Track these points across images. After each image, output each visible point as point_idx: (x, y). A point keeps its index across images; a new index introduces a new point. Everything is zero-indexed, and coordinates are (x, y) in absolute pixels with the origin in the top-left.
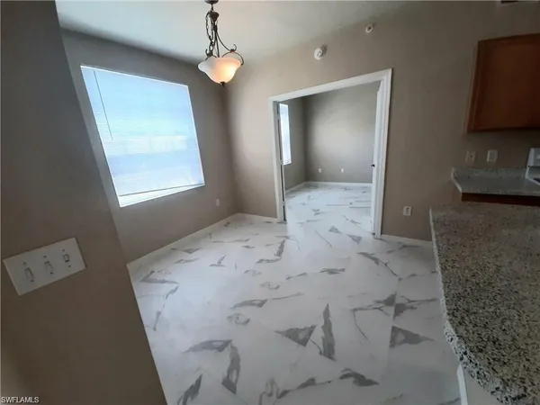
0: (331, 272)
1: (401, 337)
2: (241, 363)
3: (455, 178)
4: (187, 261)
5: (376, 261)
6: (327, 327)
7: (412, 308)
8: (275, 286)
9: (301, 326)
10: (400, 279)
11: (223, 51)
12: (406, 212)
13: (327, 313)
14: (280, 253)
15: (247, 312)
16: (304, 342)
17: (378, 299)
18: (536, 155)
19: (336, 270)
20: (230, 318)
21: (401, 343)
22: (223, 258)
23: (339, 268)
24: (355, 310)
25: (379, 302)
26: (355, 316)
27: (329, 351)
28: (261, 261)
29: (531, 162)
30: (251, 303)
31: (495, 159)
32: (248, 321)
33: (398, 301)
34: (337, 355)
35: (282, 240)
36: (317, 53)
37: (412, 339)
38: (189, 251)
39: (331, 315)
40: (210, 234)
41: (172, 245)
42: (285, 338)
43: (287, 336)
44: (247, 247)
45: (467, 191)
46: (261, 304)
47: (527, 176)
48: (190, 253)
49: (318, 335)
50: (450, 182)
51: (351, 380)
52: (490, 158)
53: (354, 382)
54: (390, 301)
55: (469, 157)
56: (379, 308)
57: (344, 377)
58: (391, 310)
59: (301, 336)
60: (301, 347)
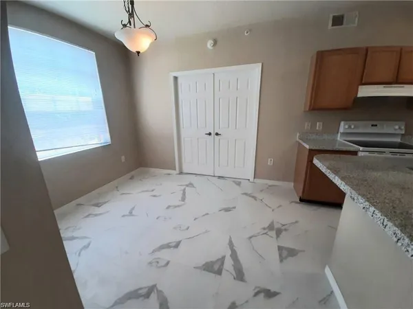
0: (227, 210)
1: (285, 253)
2: (169, 305)
3: (299, 139)
4: (96, 215)
5: (255, 198)
6: (234, 255)
7: (286, 230)
8: (186, 228)
9: (214, 259)
10: (273, 210)
11: (138, 24)
12: (270, 162)
13: (231, 244)
14: (183, 199)
15: (165, 255)
16: (219, 272)
17: (263, 226)
18: (344, 125)
19: (229, 208)
20: (150, 263)
21: (286, 258)
22: (133, 209)
23: (231, 206)
24: (251, 238)
25: (264, 229)
26: (251, 242)
27: (240, 275)
28: (169, 207)
29: (341, 130)
30: (168, 246)
31: (321, 128)
32: (168, 263)
33: (277, 226)
34: (247, 277)
35: (183, 188)
36: (210, 44)
37: (292, 253)
38: (98, 205)
39: (234, 244)
40: (117, 187)
41: (79, 201)
42: (203, 272)
43: (204, 270)
44: (154, 196)
45: (312, 148)
46: (177, 245)
47: (338, 139)
48: (99, 207)
49: (229, 263)
50: (297, 141)
51: (262, 295)
52: (319, 127)
53: (264, 297)
54: (271, 227)
55: (307, 126)
56: (265, 233)
57: (256, 294)
58: (273, 233)
59: (216, 267)
60: (218, 276)
